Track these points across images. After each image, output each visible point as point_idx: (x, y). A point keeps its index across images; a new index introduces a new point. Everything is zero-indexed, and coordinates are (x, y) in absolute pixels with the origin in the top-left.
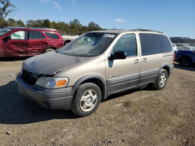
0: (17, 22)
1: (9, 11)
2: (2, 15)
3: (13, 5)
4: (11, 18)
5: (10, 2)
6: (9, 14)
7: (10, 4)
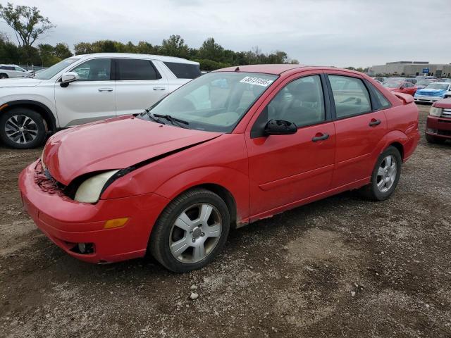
0: (55, 49)
1: (40, 30)
2: (27, 38)
3: (45, 18)
4: (44, 43)
5: (40, 14)
6: (39, 35)
7: (40, 17)
